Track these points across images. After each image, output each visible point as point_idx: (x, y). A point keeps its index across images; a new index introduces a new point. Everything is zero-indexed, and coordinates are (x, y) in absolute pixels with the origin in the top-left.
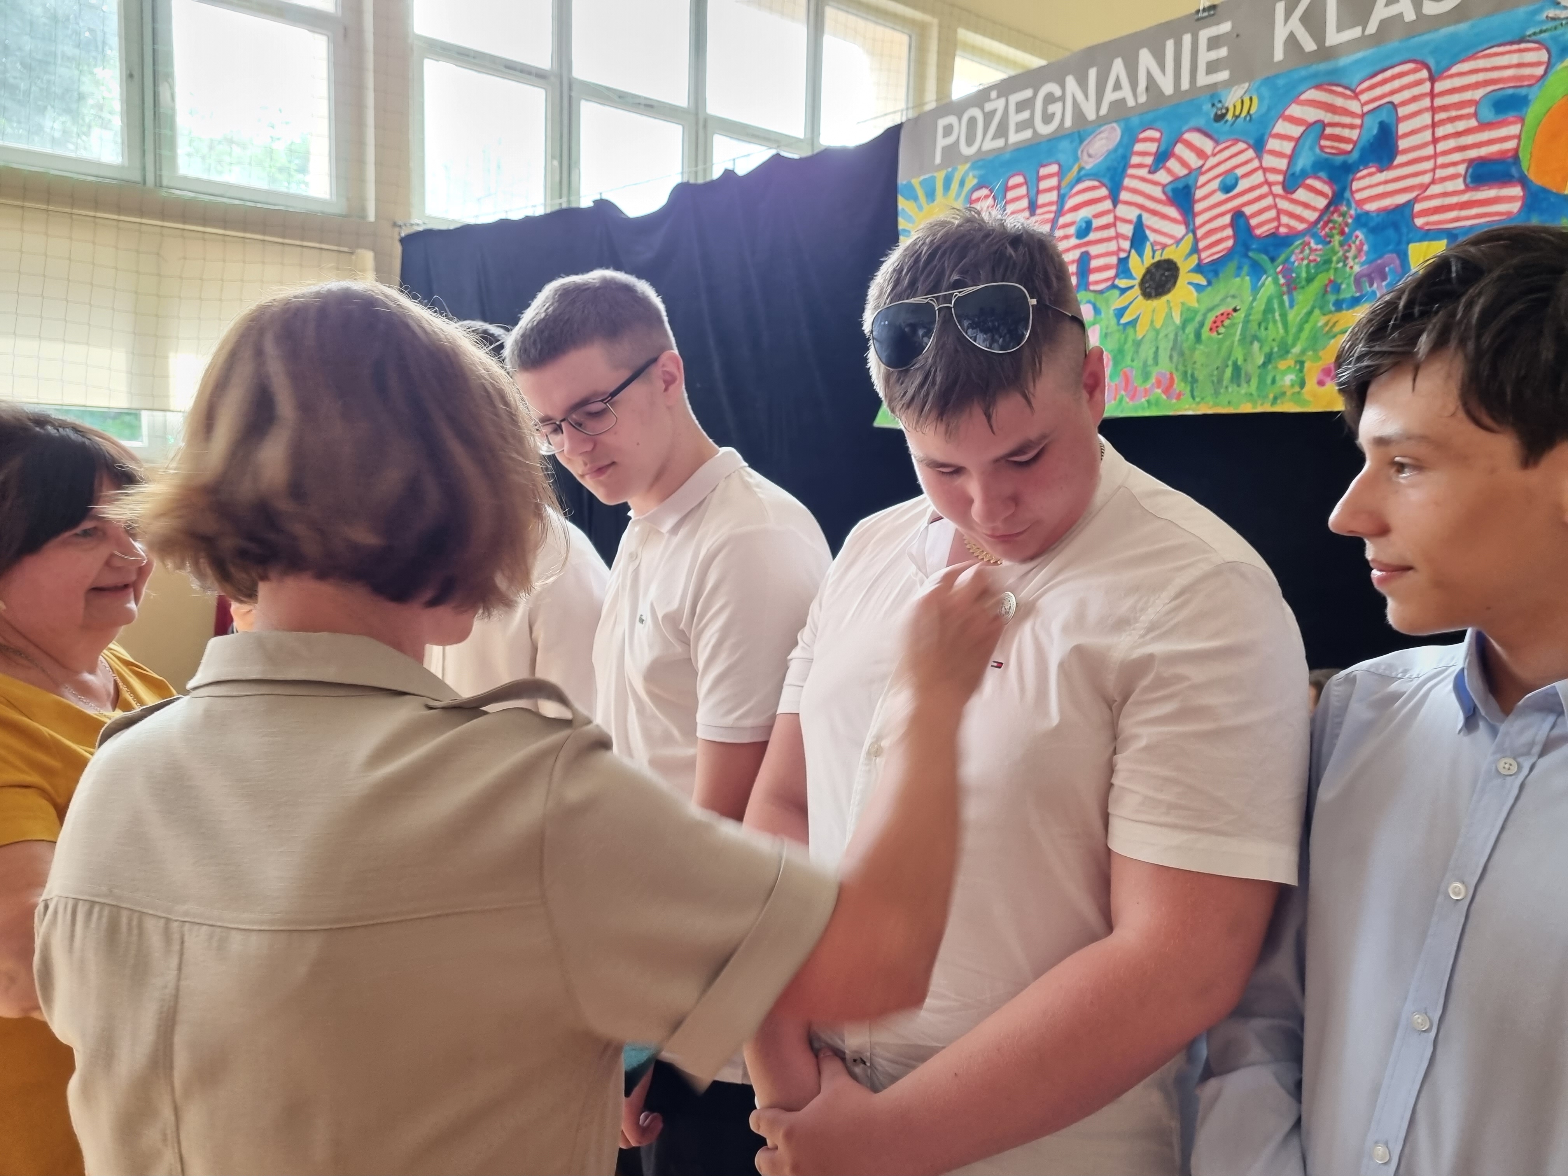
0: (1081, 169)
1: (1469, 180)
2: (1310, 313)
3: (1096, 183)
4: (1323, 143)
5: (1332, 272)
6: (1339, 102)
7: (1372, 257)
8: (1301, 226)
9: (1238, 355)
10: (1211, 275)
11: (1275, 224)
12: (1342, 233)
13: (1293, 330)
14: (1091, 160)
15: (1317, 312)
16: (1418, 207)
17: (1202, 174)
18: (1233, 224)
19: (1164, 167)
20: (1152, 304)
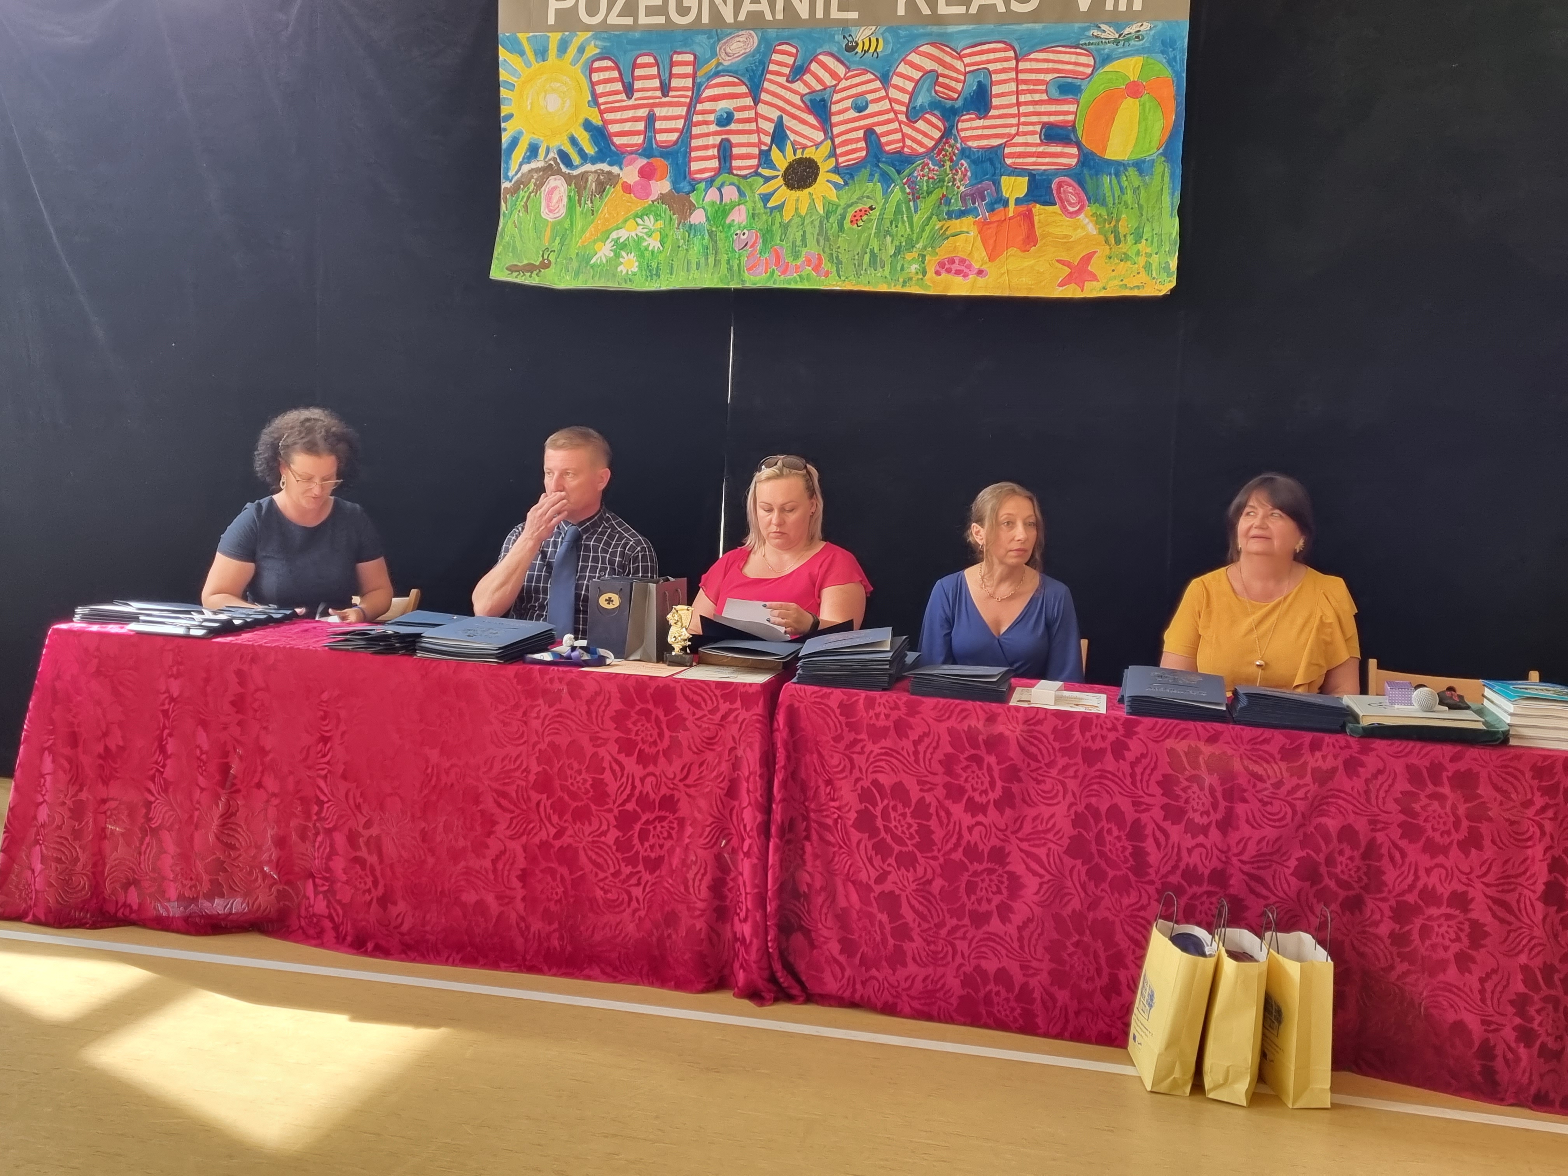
0: (719, 64)
1: (1043, 137)
2: (929, 218)
3: (736, 80)
4: (937, 88)
5: (945, 188)
6: (948, 59)
7: (975, 182)
8: (922, 150)
9: (875, 244)
10: (848, 176)
11: (901, 144)
12: (951, 160)
13: (917, 230)
14: (728, 58)
15: (934, 218)
16: (1007, 150)
17: (835, 92)
18: (866, 138)
19: (800, 79)
20: (796, 194)
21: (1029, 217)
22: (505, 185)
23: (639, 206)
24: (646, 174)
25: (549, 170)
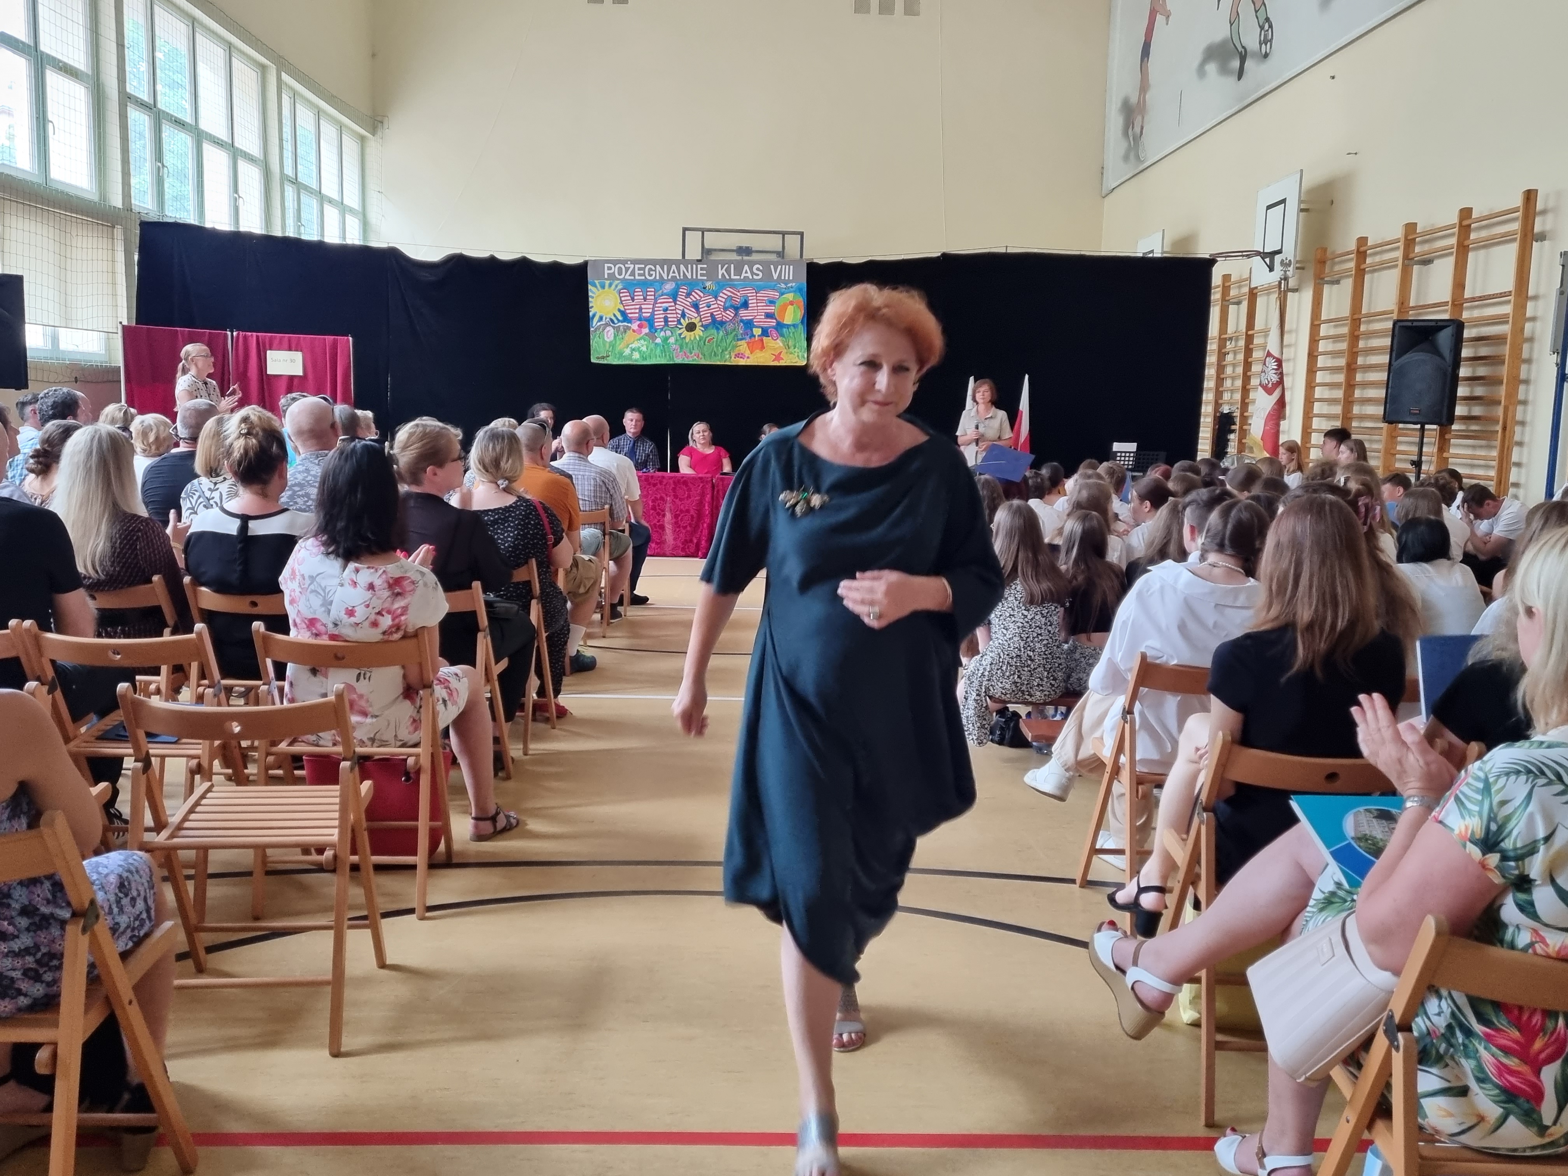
0: (663, 292)
1: (765, 316)
3: (668, 297)
4: (732, 301)
5: (736, 332)
6: (735, 292)
7: (745, 330)
8: (728, 320)
9: (715, 349)
10: (706, 328)
11: (722, 318)
12: (737, 323)
13: (728, 345)
14: (665, 290)
15: (733, 341)
16: (754, 320)
17: (700, 301)
18: (711, 316)
19: (689, 297)
20: (689, 333)
21: (762, 340)
22: (592, 329)
23: (639, 337)
24: (640, 326)
25: (607, 325)
